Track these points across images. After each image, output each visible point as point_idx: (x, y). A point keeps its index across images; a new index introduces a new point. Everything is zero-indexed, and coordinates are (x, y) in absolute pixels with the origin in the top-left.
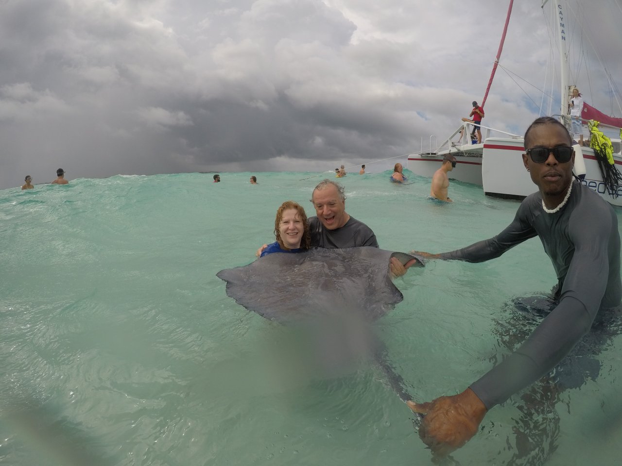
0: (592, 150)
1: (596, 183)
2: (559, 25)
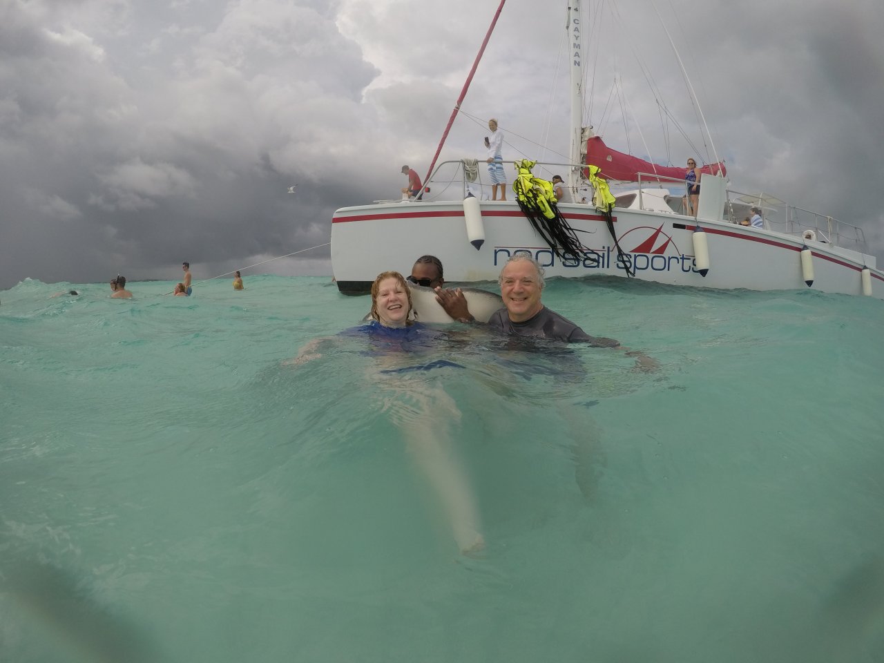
0: (517, 203)
1: (530, 252)
2: (572, 46)
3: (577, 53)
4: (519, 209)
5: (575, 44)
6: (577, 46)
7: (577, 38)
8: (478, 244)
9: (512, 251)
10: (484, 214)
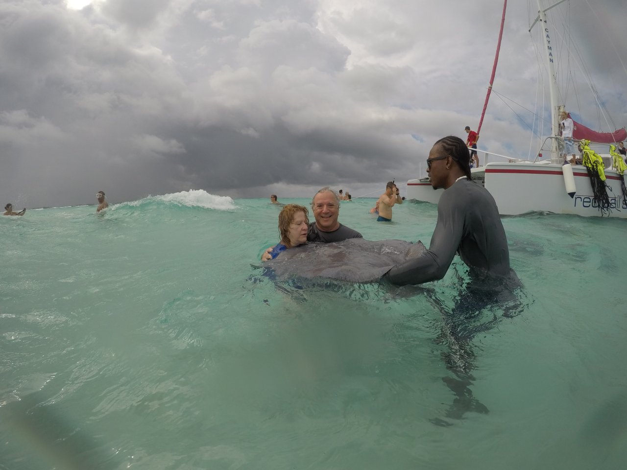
0: (585, 168)
2: (547, 47)
3: (550, 53)
4: (586, 172)
5: (548, 47)
6: (550, 48)
7: (549, 42)
8: (572, 195)
9: (583, 198)
10: (575, 174)
